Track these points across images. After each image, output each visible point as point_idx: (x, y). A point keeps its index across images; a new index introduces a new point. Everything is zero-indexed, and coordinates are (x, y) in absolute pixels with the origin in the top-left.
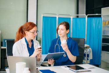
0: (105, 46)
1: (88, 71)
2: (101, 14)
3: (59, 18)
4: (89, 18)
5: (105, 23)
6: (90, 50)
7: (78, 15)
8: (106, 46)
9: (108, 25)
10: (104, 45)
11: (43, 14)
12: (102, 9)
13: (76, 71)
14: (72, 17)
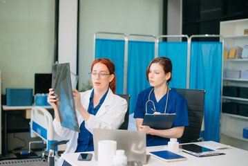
0: (226, 103)
1: (220, 154)
2: (219, 34)
5: (228, 54)
8: (229, 103)
9: (235, 58)
10: (225, 101)
11: (96, 34)
12: (221, 23)
13: (198, 154)
14: (156, 41)
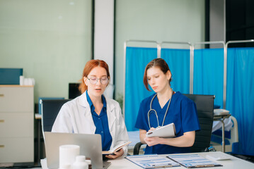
1: (216, 166)
3: (162, 49)
4: (232, 50)
6: (232, 121)
7: (207, 43)
11: (127, 42)
14: (192, 49)
